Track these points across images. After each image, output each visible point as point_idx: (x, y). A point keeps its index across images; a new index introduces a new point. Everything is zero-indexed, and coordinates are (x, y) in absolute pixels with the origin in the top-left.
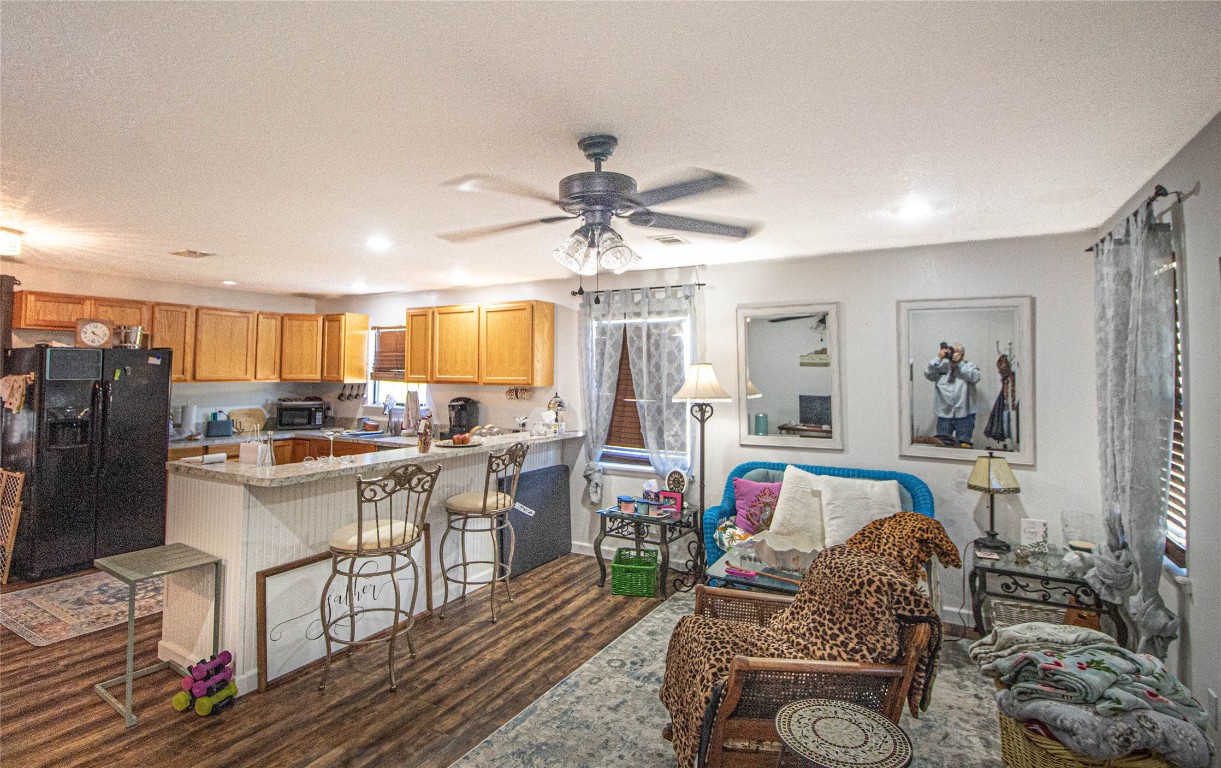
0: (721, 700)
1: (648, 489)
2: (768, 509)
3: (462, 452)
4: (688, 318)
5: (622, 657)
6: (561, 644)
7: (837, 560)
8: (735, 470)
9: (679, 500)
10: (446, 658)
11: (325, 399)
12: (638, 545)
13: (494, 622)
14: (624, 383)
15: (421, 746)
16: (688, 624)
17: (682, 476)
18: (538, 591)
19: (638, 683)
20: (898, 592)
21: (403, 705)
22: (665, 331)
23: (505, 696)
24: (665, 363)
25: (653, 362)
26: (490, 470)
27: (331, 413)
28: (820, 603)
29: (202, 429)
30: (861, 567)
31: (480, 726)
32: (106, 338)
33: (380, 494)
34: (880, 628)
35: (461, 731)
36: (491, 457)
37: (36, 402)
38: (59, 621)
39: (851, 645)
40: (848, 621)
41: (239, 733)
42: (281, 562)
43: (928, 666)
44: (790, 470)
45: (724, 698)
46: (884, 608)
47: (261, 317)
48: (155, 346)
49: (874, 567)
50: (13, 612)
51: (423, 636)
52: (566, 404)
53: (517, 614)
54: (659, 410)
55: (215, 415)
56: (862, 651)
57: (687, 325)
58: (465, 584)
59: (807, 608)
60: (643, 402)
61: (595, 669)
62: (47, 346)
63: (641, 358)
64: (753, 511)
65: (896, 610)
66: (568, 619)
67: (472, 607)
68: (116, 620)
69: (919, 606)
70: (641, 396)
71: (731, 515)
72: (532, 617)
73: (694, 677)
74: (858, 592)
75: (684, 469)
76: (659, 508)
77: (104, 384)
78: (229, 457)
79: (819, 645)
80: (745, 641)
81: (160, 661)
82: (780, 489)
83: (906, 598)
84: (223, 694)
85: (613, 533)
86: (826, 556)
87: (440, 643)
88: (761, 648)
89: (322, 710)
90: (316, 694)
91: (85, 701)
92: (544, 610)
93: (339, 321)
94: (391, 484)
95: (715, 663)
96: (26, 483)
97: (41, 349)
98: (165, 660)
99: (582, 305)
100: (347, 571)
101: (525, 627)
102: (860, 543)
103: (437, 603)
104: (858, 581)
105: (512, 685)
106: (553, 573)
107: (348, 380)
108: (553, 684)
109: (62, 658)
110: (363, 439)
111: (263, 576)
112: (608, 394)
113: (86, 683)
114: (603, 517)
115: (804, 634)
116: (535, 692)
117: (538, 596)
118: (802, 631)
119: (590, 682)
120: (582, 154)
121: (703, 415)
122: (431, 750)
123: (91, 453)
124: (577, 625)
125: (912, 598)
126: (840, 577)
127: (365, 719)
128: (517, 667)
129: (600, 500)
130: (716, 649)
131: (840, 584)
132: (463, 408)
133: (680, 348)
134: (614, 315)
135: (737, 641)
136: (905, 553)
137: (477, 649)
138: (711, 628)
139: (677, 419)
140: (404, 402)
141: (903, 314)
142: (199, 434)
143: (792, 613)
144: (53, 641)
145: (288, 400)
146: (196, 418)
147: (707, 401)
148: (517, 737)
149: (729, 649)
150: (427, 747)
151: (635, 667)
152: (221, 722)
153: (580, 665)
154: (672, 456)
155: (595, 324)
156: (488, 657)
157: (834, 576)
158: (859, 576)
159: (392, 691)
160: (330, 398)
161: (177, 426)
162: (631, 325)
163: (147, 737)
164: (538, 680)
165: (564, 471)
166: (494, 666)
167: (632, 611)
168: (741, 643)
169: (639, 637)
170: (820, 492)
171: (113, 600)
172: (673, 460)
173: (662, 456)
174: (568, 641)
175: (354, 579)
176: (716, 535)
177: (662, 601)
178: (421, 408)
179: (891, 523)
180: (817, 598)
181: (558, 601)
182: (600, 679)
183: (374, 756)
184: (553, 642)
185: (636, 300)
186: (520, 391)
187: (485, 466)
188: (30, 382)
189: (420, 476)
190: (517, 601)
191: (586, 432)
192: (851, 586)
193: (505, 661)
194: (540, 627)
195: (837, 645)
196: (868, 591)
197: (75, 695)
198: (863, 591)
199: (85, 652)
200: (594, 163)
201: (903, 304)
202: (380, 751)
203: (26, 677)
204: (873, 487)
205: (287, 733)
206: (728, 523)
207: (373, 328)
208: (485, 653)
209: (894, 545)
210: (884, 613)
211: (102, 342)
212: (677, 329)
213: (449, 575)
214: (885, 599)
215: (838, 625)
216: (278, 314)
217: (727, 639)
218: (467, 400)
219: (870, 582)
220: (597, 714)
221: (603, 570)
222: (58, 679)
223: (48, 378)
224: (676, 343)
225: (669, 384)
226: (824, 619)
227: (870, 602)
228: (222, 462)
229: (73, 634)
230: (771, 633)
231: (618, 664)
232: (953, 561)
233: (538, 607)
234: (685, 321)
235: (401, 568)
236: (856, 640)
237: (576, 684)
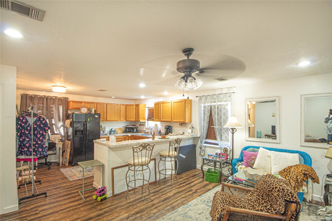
0: (222, 219)
1: (217, 152)
2: (253, 160)
3: (163, 140)
4: (230, 103)
5: (205, 199)
6: (188, 193)
7: (267, 179)
8: (244, 148)
9: (226, 156)
10: (157, 194)
11: (137, 125)
12: (215, 168)
13: (172, 186)
14: (211, 122)
15: (146, 216)
16: (218, 194)
17: (227, 149)
18: (185, 178)
19: (208, 207)
20: (286, 192)
21: (144, 205)
22: (222, 107)
23: (170, 206)
24: (223, 116)
25: (219, 116)
26: (170, 145)
27: (138, 129)
28: (259, 192)
29: (109, 132)
30: (274, 183)
31: (162, 213)
32: (86, 111)
33: (139, 150)
34: (278, 203)
35: (157, 214)
36: (170, 142)
37: (72, 125)
38: (76, 175)
39: (268, 207)
40: (267, 199)
41: (106, 206)
42: (117, 166)
43: (295, 217)
44: (261, 148)
45: (223, 218)
46: (280, 197)
47: (121, 105)
48: (98, 113)
49: (279, 183)
50: (68, 172)
51: (153, 187)
52: (195, 128)
53: (178, 184)
54: (221, 130)
55: (112, 129)
56: (271, 209)
57: (229, 105)
58: (166, 175)
59: (255, 193)
60: (216, 127)
61: (197, 202)
62: (74, 113)
63: (215, 115)
64: (248, 160)
65: (284, 198)
66: (192, 187)
67: (167, 181)
68: (87, 176)
69: (293, 198)
70: (216, 126)
71: (242, 161)
72: (182, 185)
73: (217, 210)
74: (271, 190)
75: (228, 147)
76: (219, 158)
77: (86, 122)
78: (107, 140)
79: (258, 206)
80: (233, 201)
81: (93, 187)
82: (257, 154)
83: (288, 194)
84: (104, 197)
85: (206, 164)
86: (264, 177)
87: (157, 190)
88: (238, 204)
89: (126, 203)
90: (125, 199)
91: (77, 194)
92: (186, 184)
93: (139, 106)
94: (141, 148)
95: (222, 207)
96: (71, 144)
97: (73, 114)
98: (94, 187)
99: (199, 100)
100: (134, 170)
101: (180, 188)
102: (283, 173)
103: (158, 179)
104: (272, 187)
105: (173, 203)
106: (190, 174)
107: (141, 121)
108: (184, 204)
109: (74, 184)
110: (144, 136)
111: (113, 169)
112: (206, 125)
113: (77, 190)
114: (204, 159)
115: (253, 201)
116: (179, 206)
117: (185, 180)
118: (253, 200)
119: (194, 205)
120: (183, 54)
121: (233, 131)
122: (149, 218)
123: (84, 138)
124: (194, 189)
125: (290, 195)
126: (266, 185)
127: (135, 207)
128: (175, 198)
129: (204, 154)
130: (224, 203)
131: (266, 187)
132: (168, 128)
133: (227, 112)
134: (208, 102)
135: (231, 201)
136: (298, 177)
137: (166, 192)
138: (224, 196)
139: (226, 132)
140: (154, 126)
141: (303, 99)
142: (108, 134)
143: (251, 194)
144: (73, 180)
145: (128, 126)
146: (107, 130)
147: (234, 127)
148: (171, 218)
149: (227, 203)
150: (148, 217)
151: (208, 203)
152: (102, 203)
153: (192, 200)
154: (225, 143)
155: (203, 105)
156: (168, 195)
157: (265, 184)
158: (273, 185)
159: (142, 201)
160: (138, 125)
161: (103, 132)
162: (213, 105)
163: (87, 205)
164: (180, 203)
165: (194, 146)
166: (169, 198)
167: (210, 186)
168: (232, 202)
169: (211, 194)
170: (271, 156)
171: (87, 171)
172: (225, 144)
173: (222, 143)
174: (190, 193)
175: (135, 172)
176: (236, 167)
177: (220, 184)
178: (158, 128)
179: (295, 167)
180: (258, 191)
181: (190, 182)
182: (197, 205)
183: (135, 217)
184: (186, 193)
185: (214, 98)
186: (183, 124)
187: (169, 144)
188: (71, 121)
189: (149, 146)
190: (179, 180)
191: (200, 135)
192: (269, 188)
193: (172, 196)
194: (184, 188)
195: (263, 207)
196: (275, 190)
197: (75, 193)
198: (273, 190)
199: (79, 183)
200: (187, 57)
201: (303, 96)
202: (136, 216)
203: (66, 188)
204: (289, 155)
205: (116, 208)
206: (240, 164)
207: (147, 108)
208: (168, 193)
209: (295, 175)
210: (280, 198)
211: (86, 112)
212: (226, 106)
213: (161, 172)
214: (281, 194)
215: (264, 200)
216: (125, 105)
217: (228, 200)
218: (169, 126)
219: (276, 188)
220: (194, 215)
221: (204, 174)
222: (72, 189)
223: (74, 120)
224: (226, 110)
225: (224, 122)
226: (260, 198)
227: (275, 194)
228: (105, 141)
229: (78, 179)
230: (243, 200)
231: (203, 201)
232: (316, 181)
233: (184, 183)
234: (229, 103)
235: (145, 170)
236: (270, 206)
237: (190, 205)
